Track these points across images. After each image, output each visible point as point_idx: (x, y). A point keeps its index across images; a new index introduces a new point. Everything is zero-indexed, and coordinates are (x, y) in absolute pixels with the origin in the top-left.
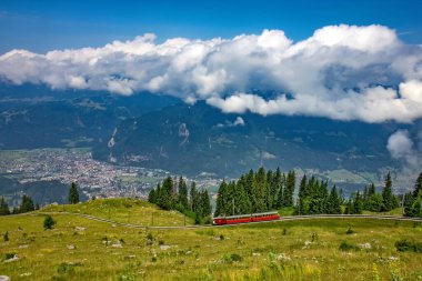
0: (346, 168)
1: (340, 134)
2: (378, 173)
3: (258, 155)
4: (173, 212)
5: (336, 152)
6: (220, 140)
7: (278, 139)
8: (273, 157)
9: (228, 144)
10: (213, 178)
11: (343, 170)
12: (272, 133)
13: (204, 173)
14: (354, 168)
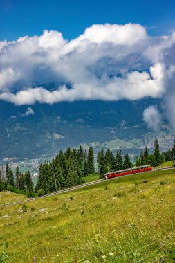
0: (119, 138)
1: (112, 111)
2: (143, 139)
3: (50, 137)
4: (8, 192)
5: (111, 126)
6: (16, 129)
7: (64, 122)
8: (62, 137)
9: (23, 131)
10: (14, 161)
11: (118, 140)
12: (59, 118)
13: (7, 159)
14: (125, 137)
